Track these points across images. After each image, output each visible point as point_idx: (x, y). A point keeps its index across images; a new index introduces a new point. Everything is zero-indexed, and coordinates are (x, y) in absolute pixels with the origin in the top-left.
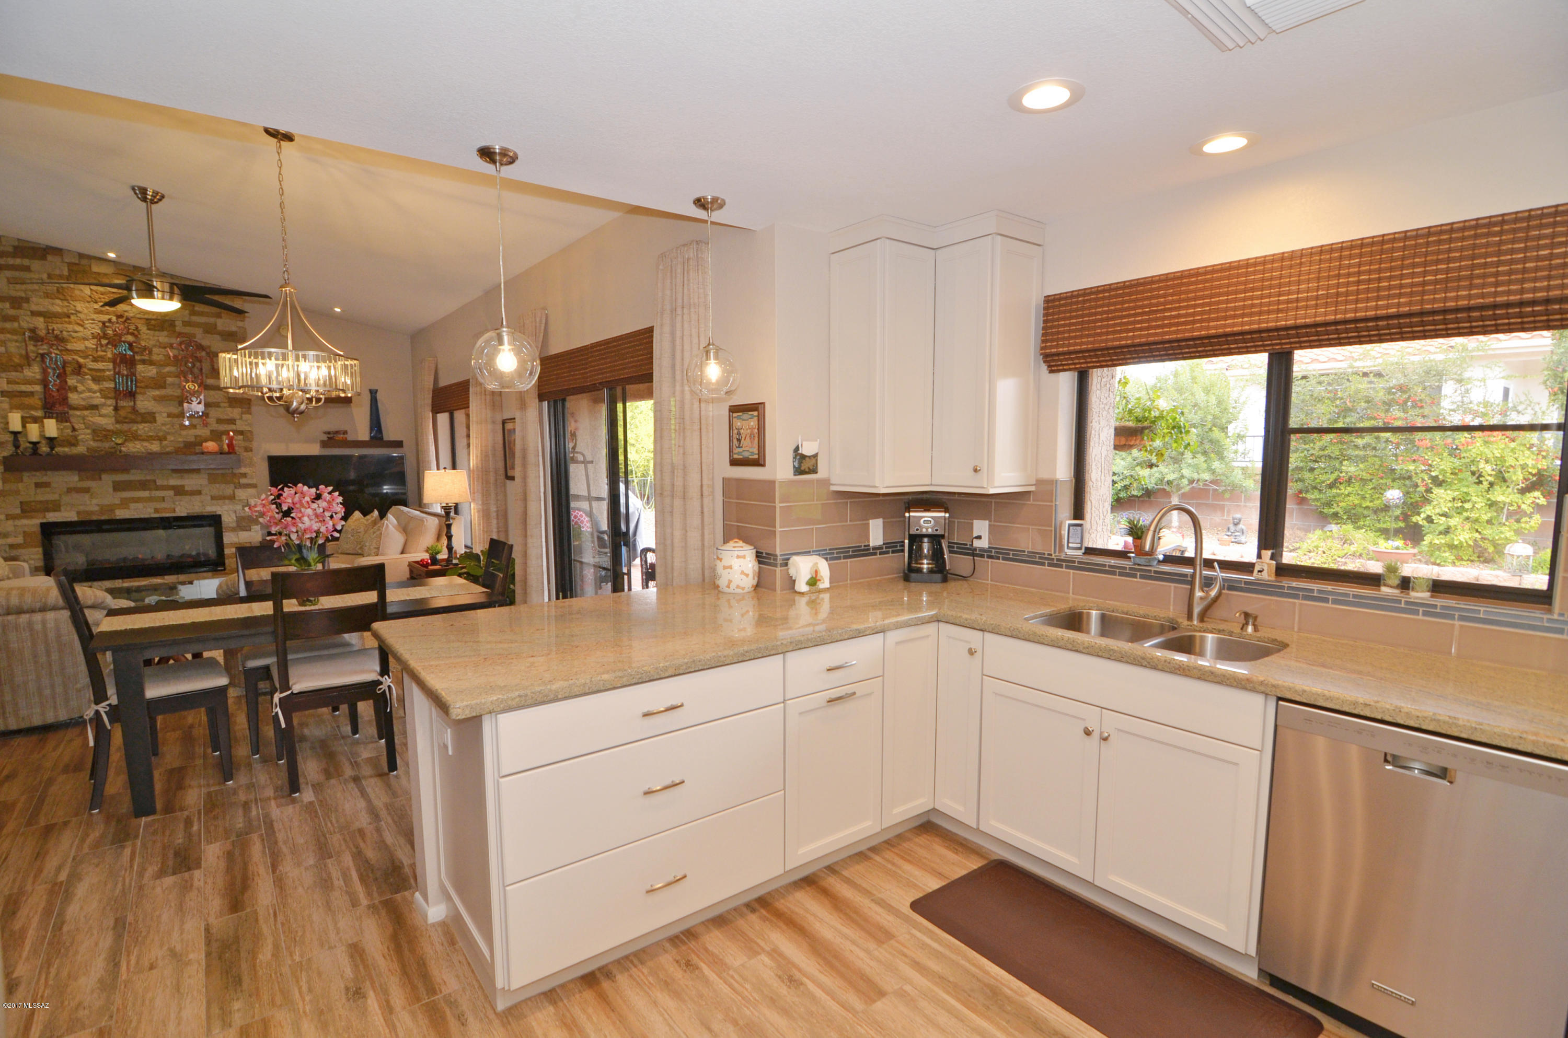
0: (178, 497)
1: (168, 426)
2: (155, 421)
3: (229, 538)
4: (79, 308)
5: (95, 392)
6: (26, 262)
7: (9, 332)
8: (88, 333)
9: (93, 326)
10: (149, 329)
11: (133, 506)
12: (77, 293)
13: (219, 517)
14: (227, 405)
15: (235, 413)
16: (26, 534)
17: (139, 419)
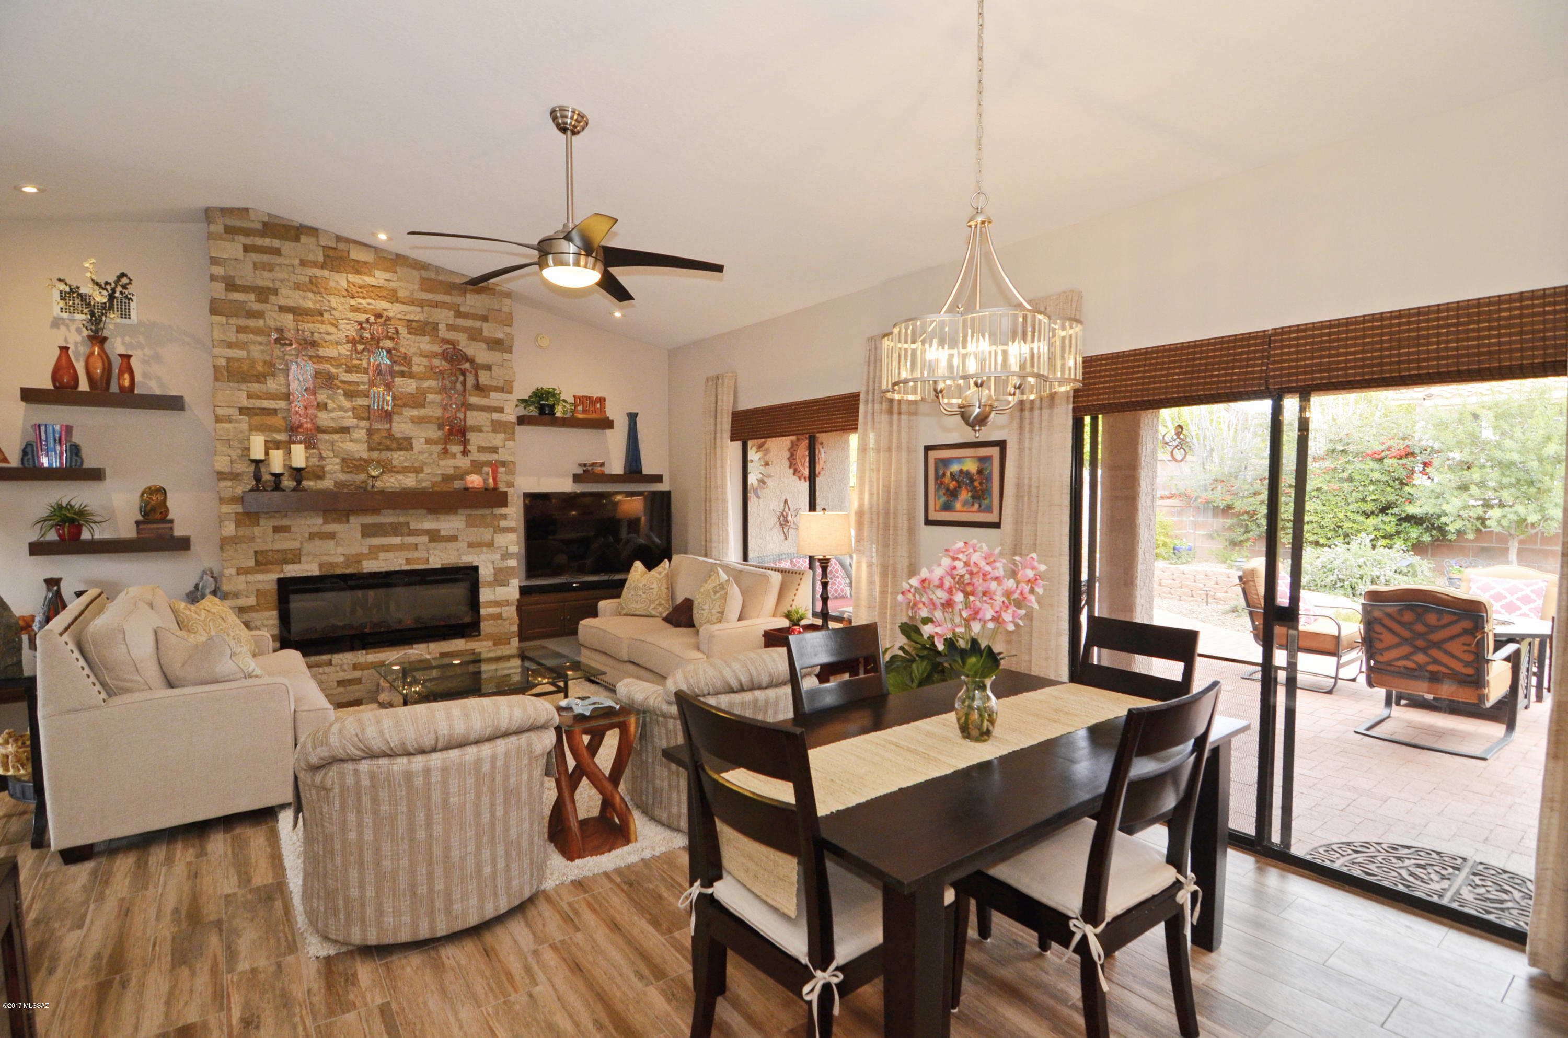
0: (433, 545)
1: (426, 455)
2: (412, 449)
3: (485, 595)
4: (334, 305)
5: (346, 411)
6: (276, 243)
7: (252, 332)
8: (342, 336)
9: (348, 327)
10: (409, 333)
11: (382, 555)
12: (332, 284)
13: (476, 569)
14: (490, 429)
15: (497, 439)
16: (259, 593)
17: (395, 445)
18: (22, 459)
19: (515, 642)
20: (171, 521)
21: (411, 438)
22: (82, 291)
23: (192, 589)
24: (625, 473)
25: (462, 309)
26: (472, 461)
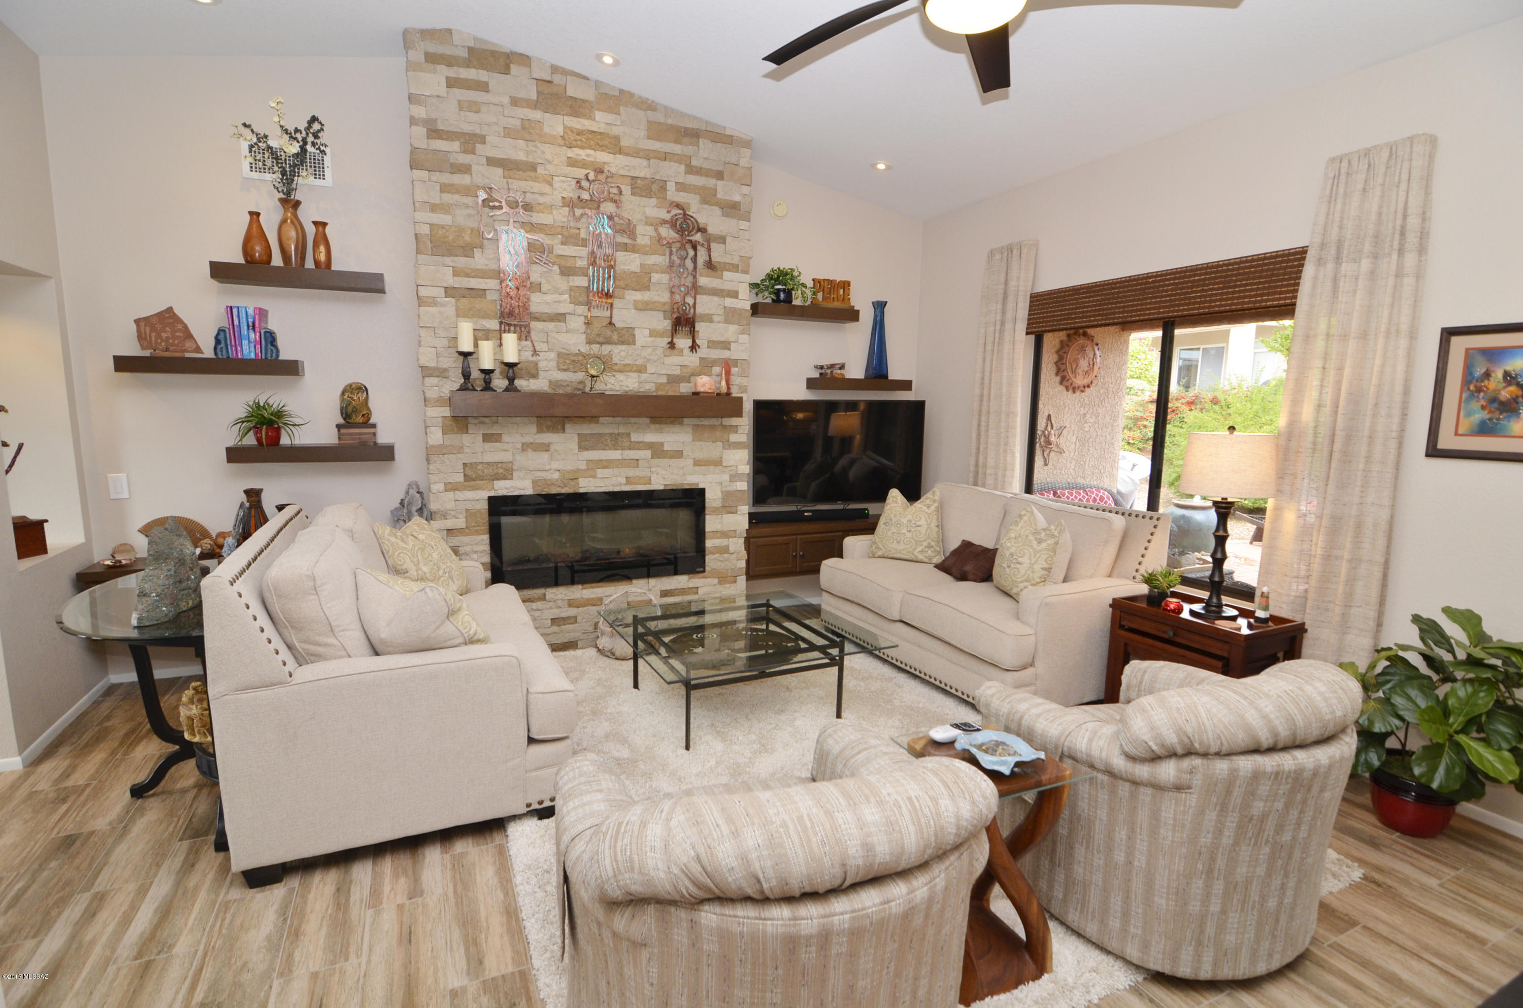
0: (656, 461)
1: (650, 350)
2: (634, 342)
3: (712, 523)
4: (549, 157)
5: (561, 294)
6: (482, 75)
7: (458, 192)
8: (557, 198)
9: (565, 185)
10: (633, 194)
11: (600, 472)
12: (547, 130)
13: (702, 492)
14: (721, 318)
15: (731, 331)
16: (469, 514)
17: (615, 337)
18: (215, 349)
19: (742, 580)
20: (374, 426)
21: (634, 329)
22: (273, 143)
23: (398, 505)
24: (866, 377)
25: (694, 163)
26: (701, 359)
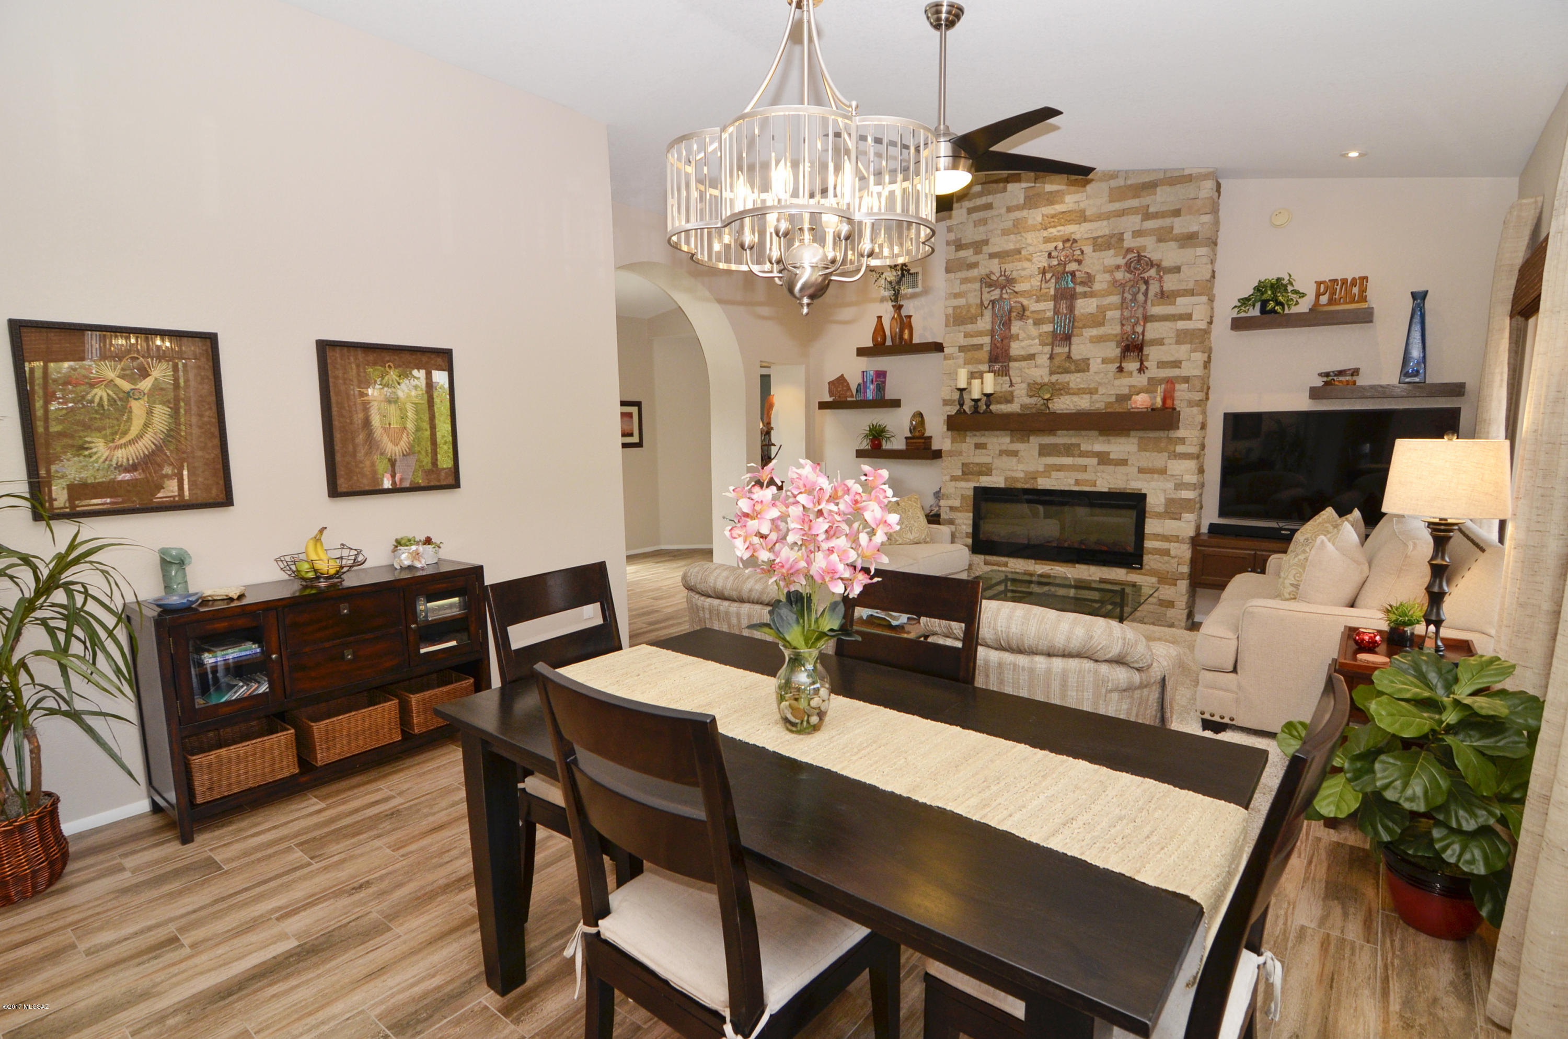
0: (1101, 467)
1: (1102, 375)
2: (1088, 370)
3: (1152, 526)
6: (990, 199)
7: (970, 281)
8: (1035, 269)
10: (1094, 251)
12: (1030, 221)
13: (1144, 496)
14: (1174, 340)
15: (1183, 351)
16: (963, 497)
17: (1073, 368)
18: (858, 394)
20: (930, 438)
21: (1088, 359)
25: (1152, 210)
26: (1149, 378)
